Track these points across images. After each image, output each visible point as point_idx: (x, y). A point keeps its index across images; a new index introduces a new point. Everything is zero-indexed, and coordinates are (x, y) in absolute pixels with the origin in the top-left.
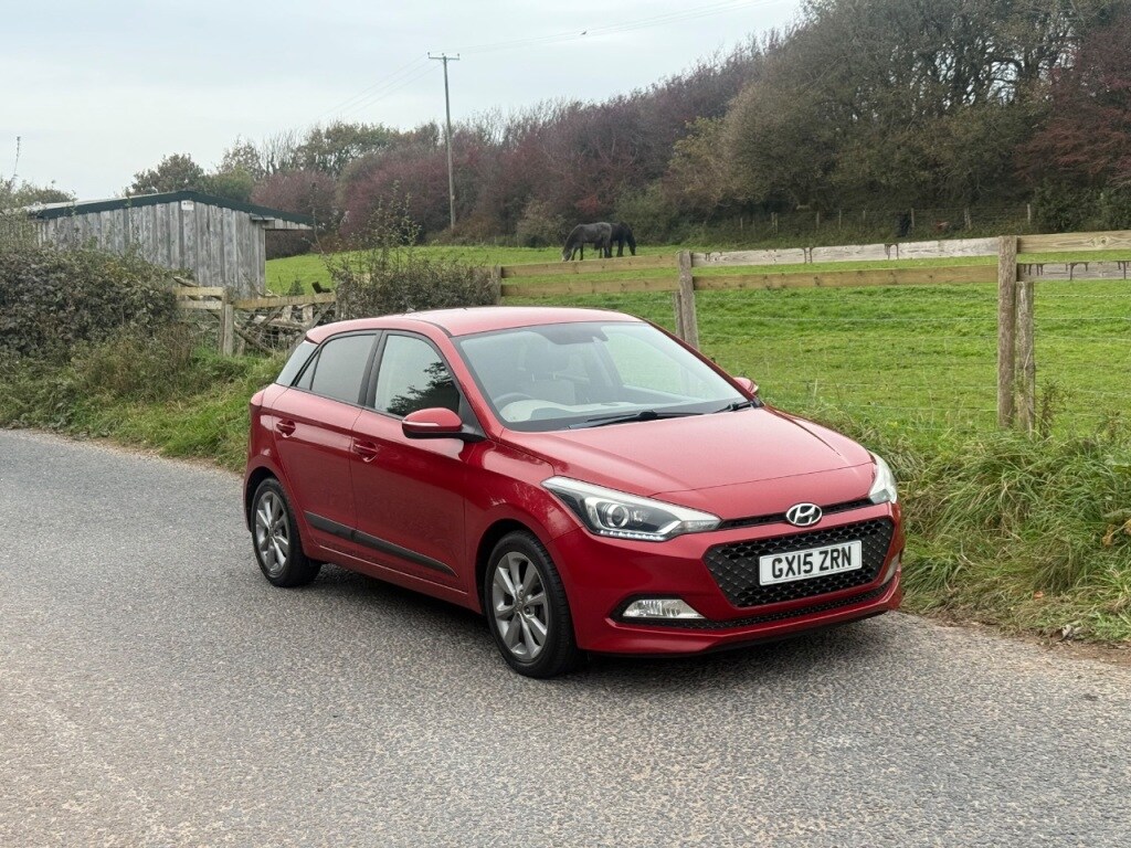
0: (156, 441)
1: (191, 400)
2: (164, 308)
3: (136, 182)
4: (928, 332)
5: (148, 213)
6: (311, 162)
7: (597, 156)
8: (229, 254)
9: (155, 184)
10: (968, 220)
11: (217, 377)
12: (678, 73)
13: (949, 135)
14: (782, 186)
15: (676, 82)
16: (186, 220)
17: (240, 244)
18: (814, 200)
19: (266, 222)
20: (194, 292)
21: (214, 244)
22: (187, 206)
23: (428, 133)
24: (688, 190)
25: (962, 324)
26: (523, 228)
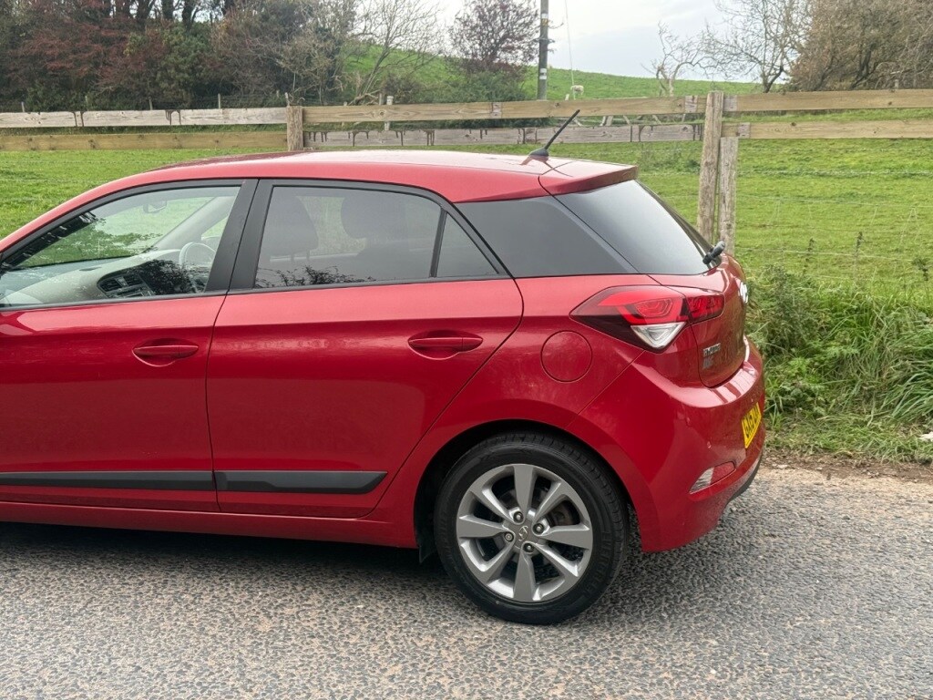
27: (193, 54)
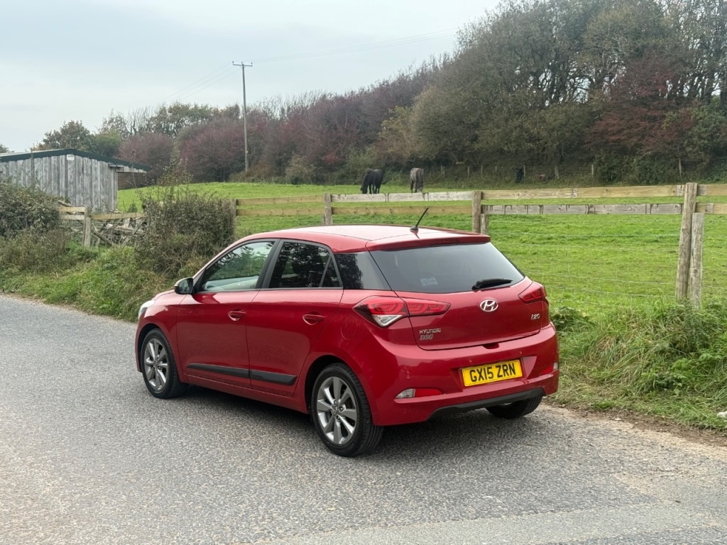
0: (43, 295)
1: (64, 273)
2: (51, 219)
3: (46, 138)
4: (504, 240)
5: (46, 162)
6: (159, 128)
7: (336, 129)
8: (96, 187)
9: (58, 139)
10: (557, 174)
11: (80, 260)
12: (387, 79)
13: (544, 122)
14: (447, 150)
15: (386, 84)
16: (69, 166)
17: (102, 181)
18: (466, 159)
19: (119, 168)
20: (69, 210)
21: (86, 181)
22: (70, 158)
23: (233, 112)
24: (390, 150)
25: (525, 236)
26: (290, 172)
27: (713, 125)
